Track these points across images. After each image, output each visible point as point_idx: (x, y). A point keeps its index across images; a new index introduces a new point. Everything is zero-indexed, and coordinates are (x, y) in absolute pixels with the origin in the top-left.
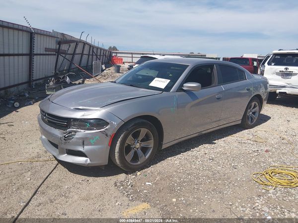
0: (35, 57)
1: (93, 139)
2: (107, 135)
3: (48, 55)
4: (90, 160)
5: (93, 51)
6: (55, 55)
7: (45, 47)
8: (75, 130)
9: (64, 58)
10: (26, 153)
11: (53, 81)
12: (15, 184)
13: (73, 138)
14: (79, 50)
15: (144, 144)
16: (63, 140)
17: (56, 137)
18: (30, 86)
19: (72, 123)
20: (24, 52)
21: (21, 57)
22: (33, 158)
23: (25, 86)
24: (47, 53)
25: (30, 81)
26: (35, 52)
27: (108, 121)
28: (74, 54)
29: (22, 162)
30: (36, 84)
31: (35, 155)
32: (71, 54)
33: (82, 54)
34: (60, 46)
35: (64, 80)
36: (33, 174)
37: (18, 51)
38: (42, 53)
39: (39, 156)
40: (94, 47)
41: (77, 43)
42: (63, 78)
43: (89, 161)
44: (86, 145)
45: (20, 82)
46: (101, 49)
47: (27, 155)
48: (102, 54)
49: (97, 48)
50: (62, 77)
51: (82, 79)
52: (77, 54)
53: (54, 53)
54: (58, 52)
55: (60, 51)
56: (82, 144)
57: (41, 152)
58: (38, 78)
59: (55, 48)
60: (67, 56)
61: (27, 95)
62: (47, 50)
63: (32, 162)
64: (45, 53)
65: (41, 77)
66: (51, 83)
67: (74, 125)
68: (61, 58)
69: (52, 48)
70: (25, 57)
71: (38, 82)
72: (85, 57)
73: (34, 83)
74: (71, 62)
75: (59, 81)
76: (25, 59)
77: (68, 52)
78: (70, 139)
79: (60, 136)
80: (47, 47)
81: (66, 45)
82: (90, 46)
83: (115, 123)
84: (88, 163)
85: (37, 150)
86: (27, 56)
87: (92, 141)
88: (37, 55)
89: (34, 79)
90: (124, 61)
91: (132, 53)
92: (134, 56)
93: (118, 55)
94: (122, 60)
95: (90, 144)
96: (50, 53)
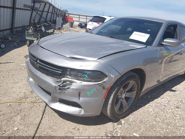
0: (17, 10)
1: (90, 91)
2: (104, 88)
3: (26, 10)
4: (85, 111)
5: (55, 11)
6: (31, 10)
7: (24, 3)
8: (70, 79)
9: (37, 13)
10: (14, 92)
11: (32, 29)
12: (5, 131)
13: (69, 88)
14: (46, 9)
15: (128, 95)
16: (57, 89)
17: (49, 85)
18: (12, 32)
19: (68, 73)
20: (9, 6)
21: (6, 9)
22: (21, 99)
23: (8, 32)
24: (25, 8)
25: (12, 28)
26: (17, 7)
27: (107, 74)
28: (43, 11)
29: (11, 104)
30: (16, 31)
31: (22, 95)
32: (41, 11)
33: (48, 12)
34: (34, 4)
35: (40, 29)
36: (23, 119)
37: (4, 4)
38: (21, 8)
39: (26, 97)
40: (55, 8)
41: (46, 3)
42: (40, 27)
43: (83, 112)
44: (83, 97)
45: (5, 28)
46: (60, 10)
47: (15, 96)
48: (60, 14)
49: (57, 9)
50: (38, 26)
51: (53, 30)
52: (45, 12)
53: (30, 9)
54: (33, 9)
55: (34, 8)
56: (77, 95)
57: (28, 93)
58: (17, 27)
59: (30, 5)
60: (39, 12)
61: (10, 39)
62: (25, 6)
63: (20, 104)
64: (23, 8)
65: (20, 26)
66: (30, 31)
67: (70, 75)
68: (34, 13)
69: (29, 5)
70: (9, 10)
71: (17, 29)
72: (49, 15)
73: (15, 30)
74: (41, 16)
75: (36, 29)
76: (9, 11)
77: (40, 10)
78: (65, 89)
79: (54, 84)
80: (26, 4)
81: (39, 3)
82: (54, 7)
83: (113, 77)
84: (82, 114)
85: (24, 91)
86: (11, 9)
87: (88, 93)
88: (18, 9)
89: (15, 27)
90: (73, 20)
91: (79, 15)
92: (80, 17)
93: (70, 15)
94: (72, 19)
95: (86, 96)
96: (27, 8)
